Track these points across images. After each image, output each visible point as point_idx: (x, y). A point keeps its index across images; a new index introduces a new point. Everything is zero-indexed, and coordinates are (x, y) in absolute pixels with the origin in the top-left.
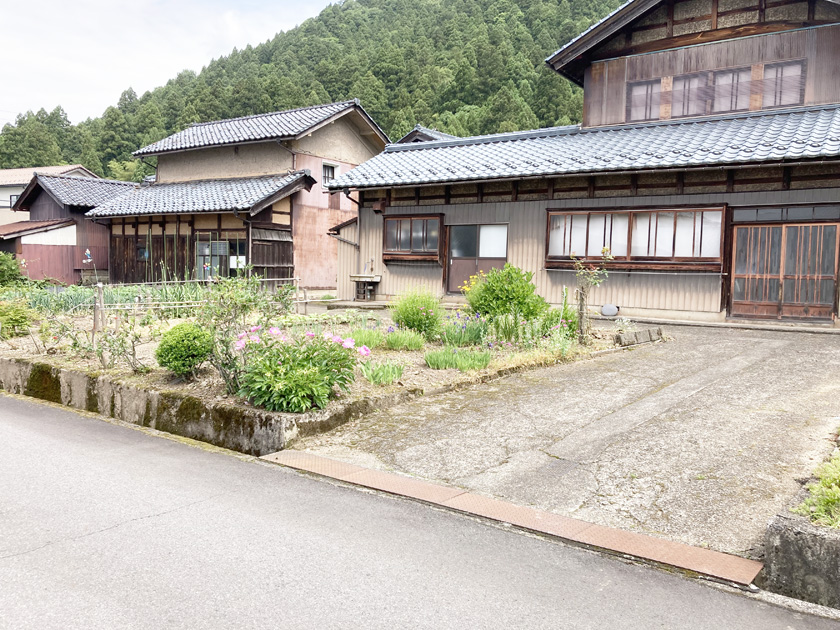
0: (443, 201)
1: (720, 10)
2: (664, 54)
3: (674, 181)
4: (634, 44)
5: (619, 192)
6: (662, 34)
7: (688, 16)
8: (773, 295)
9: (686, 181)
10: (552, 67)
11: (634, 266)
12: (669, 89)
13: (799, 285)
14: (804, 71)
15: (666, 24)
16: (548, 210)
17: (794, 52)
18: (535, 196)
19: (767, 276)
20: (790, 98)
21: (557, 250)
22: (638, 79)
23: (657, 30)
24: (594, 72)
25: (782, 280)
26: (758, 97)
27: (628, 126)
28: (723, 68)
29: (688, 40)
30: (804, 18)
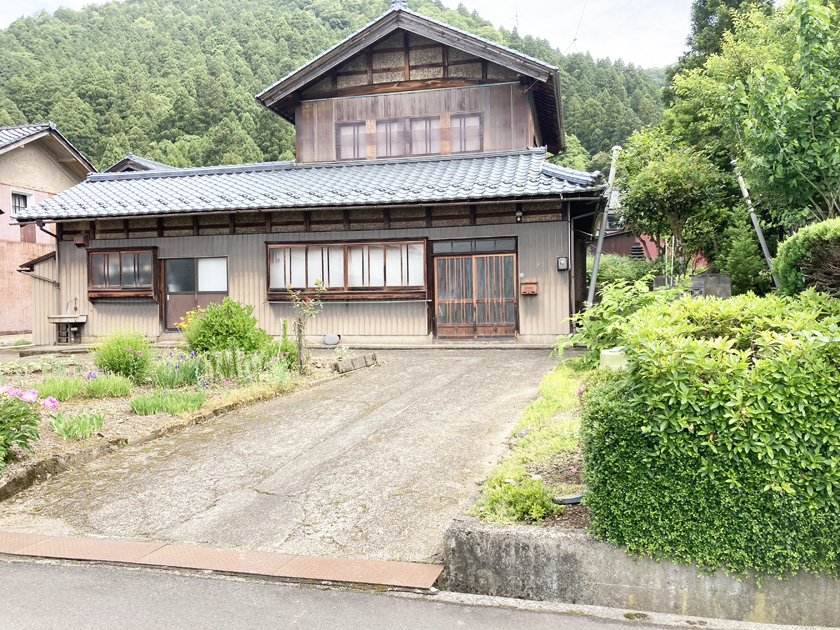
0: (155, 234)
1: (412, 64)
2: (366, 100)
3: (382, 216)
4: (339, 87)
5: (333, 226)
6: (363, 80)
7: (384, 67)
8: (470, 318)
9: (392, 217)
10: (263, 103)
11: (351, 296)
12: (373, 131)
13: (488, 308)
14: (481, 123)
15: (366, 72)
16: (267, 243)
17: (473, 106)
18: (253, 229)
19: (464, 301)
20: (472, 145)
21: (278, 282)
22: (345, 120)
23: (360, 76)
24: (304, 111)
25: (475, 305)
26: (447, 143)
27: (339, 164)
28: (417, 115)
29: (386, 87)
30: (479, 76)
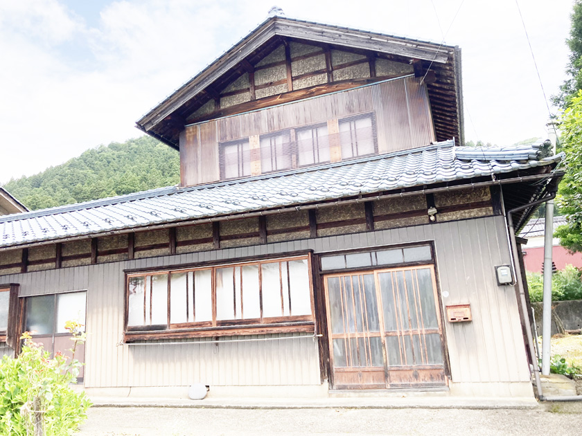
1: (294, 74)
2: (250, 116)
3: (257, 229)
4: (222, 108)
5: (202, 246)
6: (246, 97)
7: (267, 82)
8: (377, 357)
9: (269, 229)
10: (143, 128)
12: (257, 146)
13: (402, 342)
14: (374, 124)
15: (248, 89)
16: (126, 272)
17: (363, 106)
18: (115, 257)
19: (367, 334)
20: (366, 149)
21: (136, 320)
22: (228, 139)
23: (242, 94)
24: (188, 135)
25: (384, 339)
26: (337, 149)
27: (222, 182)
28: (302, 124)
29: (269, 101)
30: (367, 76)
